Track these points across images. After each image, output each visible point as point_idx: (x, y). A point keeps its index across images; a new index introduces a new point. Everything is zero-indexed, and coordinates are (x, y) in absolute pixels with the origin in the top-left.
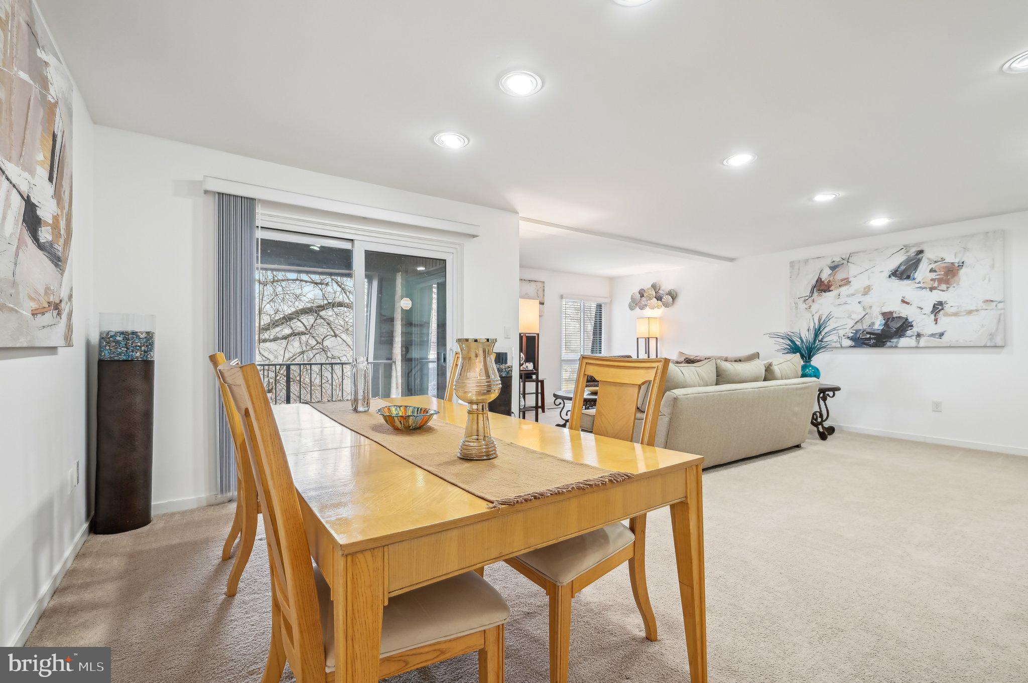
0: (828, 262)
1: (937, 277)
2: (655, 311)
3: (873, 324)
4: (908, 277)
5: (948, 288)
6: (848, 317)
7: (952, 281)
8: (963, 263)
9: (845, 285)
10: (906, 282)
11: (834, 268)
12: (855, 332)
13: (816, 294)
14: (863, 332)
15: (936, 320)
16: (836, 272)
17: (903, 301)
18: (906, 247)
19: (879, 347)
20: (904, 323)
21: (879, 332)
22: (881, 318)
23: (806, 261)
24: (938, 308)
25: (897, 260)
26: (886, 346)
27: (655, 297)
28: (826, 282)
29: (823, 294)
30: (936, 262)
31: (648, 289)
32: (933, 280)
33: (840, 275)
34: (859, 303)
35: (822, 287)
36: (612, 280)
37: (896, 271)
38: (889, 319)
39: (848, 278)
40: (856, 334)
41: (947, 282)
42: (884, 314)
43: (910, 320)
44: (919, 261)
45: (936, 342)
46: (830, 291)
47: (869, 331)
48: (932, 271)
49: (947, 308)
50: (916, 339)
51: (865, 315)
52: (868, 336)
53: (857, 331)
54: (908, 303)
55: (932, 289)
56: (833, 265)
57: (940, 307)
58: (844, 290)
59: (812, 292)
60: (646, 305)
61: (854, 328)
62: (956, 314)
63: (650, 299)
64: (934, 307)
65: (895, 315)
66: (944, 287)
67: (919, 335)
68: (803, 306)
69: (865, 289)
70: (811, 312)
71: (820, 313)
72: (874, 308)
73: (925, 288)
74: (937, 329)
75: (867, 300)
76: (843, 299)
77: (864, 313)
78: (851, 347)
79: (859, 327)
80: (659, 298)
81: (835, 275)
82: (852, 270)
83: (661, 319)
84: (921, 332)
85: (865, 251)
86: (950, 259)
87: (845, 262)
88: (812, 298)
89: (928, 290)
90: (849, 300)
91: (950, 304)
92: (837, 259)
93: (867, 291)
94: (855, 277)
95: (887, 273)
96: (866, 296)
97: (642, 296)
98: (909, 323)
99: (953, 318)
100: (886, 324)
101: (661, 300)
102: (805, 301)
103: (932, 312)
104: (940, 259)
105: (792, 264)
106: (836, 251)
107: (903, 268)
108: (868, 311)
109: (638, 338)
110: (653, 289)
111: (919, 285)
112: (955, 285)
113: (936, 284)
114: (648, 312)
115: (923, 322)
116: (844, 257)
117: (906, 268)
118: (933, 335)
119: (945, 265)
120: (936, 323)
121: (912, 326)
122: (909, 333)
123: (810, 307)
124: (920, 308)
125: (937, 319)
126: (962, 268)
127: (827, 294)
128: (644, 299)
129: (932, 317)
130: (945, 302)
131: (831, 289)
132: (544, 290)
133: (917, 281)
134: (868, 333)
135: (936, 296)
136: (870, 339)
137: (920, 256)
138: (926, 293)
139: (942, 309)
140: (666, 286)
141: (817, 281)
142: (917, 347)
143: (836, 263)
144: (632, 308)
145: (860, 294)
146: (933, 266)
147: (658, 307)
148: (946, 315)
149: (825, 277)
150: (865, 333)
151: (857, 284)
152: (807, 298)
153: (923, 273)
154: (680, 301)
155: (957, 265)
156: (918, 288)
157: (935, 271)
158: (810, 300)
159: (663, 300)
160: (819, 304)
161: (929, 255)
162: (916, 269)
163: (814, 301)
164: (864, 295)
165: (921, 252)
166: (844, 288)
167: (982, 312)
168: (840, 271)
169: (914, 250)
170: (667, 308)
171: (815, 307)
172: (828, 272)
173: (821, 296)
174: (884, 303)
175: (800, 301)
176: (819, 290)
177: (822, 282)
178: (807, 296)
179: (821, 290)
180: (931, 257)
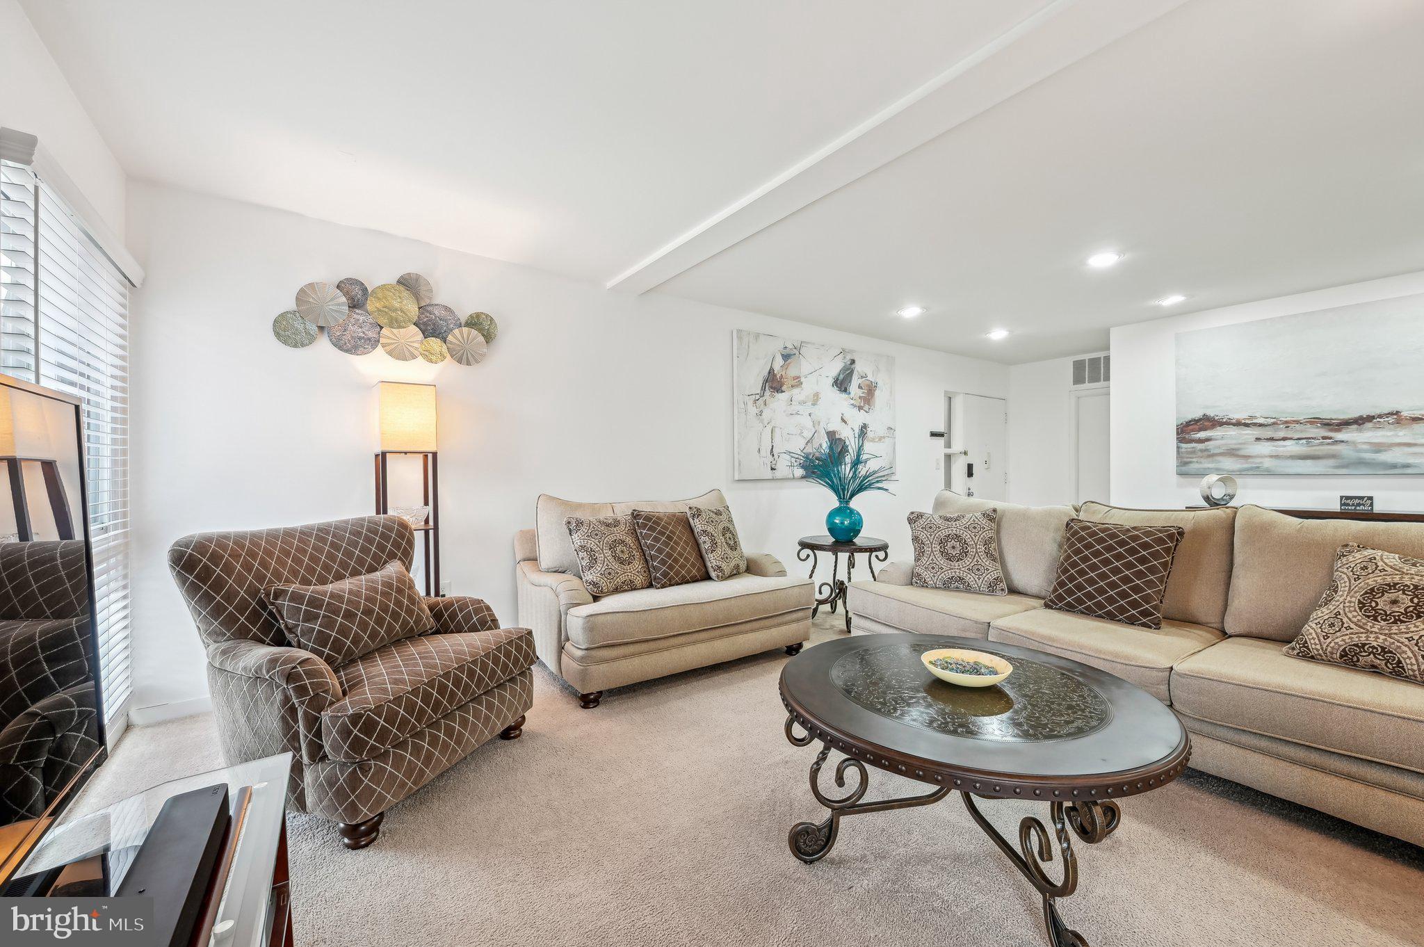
0: (776, 347)
1: (863, 395)
3: (820, 446)
4: (845, 390)
5: (869, 409)
6: (800, 434)
7: (871, 402)
8: (876, 383)
9: (797, 386)
10: (844, 395)
11: (786, 357)
12: (805, 456)
13: (768, 393)
14: (813, 457)
16: (789, 364)
17: (843, 420)
18: (844, 352)
20: (842, 447)
22: (826, 438)
23: (756, 336)
24: (863, 430)
25: (835, 368)
27: (416, 323)
28: (778, 377)
29: (776, 394)
30: (861, 377)
31: (382, 287)
32: (860, 397)
33: (792, 372)
34: (809, 415)
35: (773, 383)
37: (837, 379)
38: (833, 440)
39: (799, 377)
41: (868, 402)
42: (828, 433)
43: (846, 443)
44: (852, 372)
46: (783, 392)
47: (817, 455)
48: (860, 387)
49: (870, 434)
51: (814, 433)
53: (808, 455)
54: (845, 422)
55: (859, 408)
56: (785, 352)
57: (865, 430)
58: (796, 394)
59: (763, 389)
61: (805, 451)
62: (873, 440)
63: (394, 324)
64: (861, 429)
65: (837, 437)
66: (866, 408)
68: (753, 410)
69: (814, 396)
70: (762, 421)
71: (773, 424)
72: (820, 424)
73: (856, 406)
75: (815, 412)
76: (796, 407)
77: (813, 431)
78: (801, 478)
79: (809, 450)
80: (433, 330)
81: (787, 368)
82: (803, 366)
85: (814, 344)
86: (870, 376)
87: (797, 352)
88: (764, 398)
89: (857, 408)
90: (801, 408)
91: (871, 428)
92: (789, 346)
93: (816, 399)
94: (806, 376)
95: (831, 381)
96: (815, 406)
97: (354, 304)
100: (831, 448)
101: (440, 338)
102: (755, 401)
104: (863, 375)
105: (740, 335)
106: (791, 333)
107: (841, 377)
108: (816, 428)
109: (381, 454)
110: (404, 293)
111: (852, 402)
112: (872, 408)
113: (862, 403)
114: (377, 364)
116: (794, 344)
117: (844, 378)
119: (867, 382)
123: (761, 412)
124: (851, 428)
126: (876, 390)
127: (780, 396)
128: (361, 316)
130: (868, 425)
131: (783, 388)
133: (852, 395)
134: (816, 458)
135: (861, 417)
137: (853, 366)
138: (856, 412)
140: (456, 297)
141: (769, 373)
143: (787, 351)
144: (291, 340)
145: (810, 403)
146: (860, 381)
147: (427, 357)
148: (868, 441)
149: (777, 368)
151: (809, 386)
152: (758, 397)
153: (854, 388)
155: (873, 385)
156: (851, 404)
157: (862, 388)
158: (761, 402)
159: (450, 338)
160: (771, 409)
161: (859, 368)
162: (850, 382)
163: (765, 404)
164: (813, 405)
165: (853, 362)
166: (796, 391)
167: (887, 439)
168: (792, 364)
169: (849, 357)
170: (464, 367)
171: (767, 414)
172: (779, 362)
173: (773, 397)
174: (829, 419)
175: (750, 403)
176: (772, 388)
177: (775, 375)
178: (758, 394)
179: (775, 389)
180: (859, 370)
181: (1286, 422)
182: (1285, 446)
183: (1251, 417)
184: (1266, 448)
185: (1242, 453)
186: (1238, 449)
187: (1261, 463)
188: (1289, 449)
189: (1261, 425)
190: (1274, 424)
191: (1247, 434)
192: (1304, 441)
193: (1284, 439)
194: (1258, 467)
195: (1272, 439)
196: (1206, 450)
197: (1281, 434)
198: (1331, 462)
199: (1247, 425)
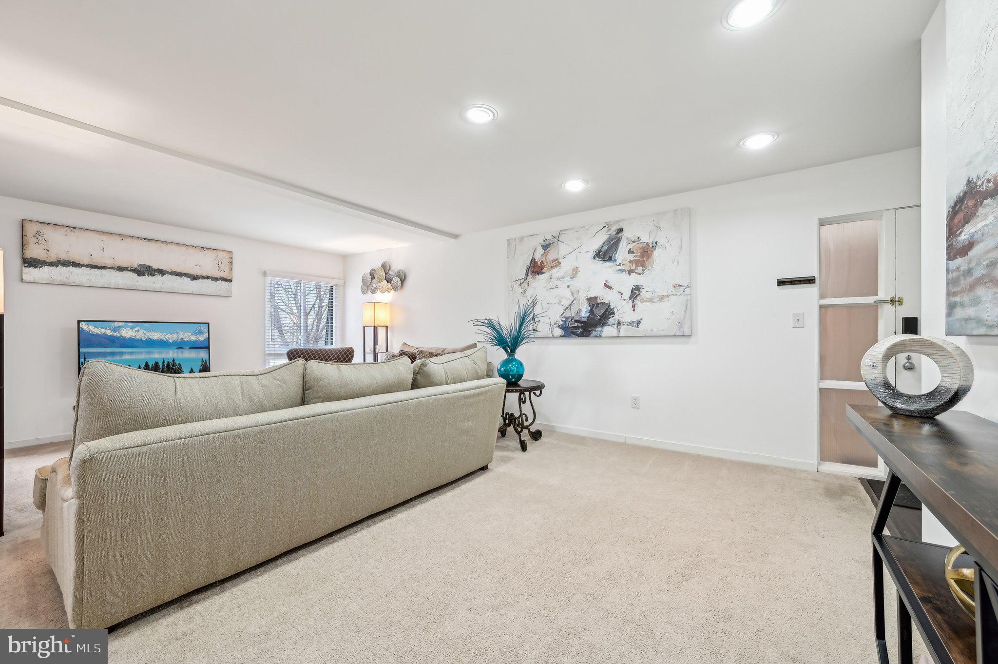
0: (540, 240)
1: (635, 259)
2: (385, 296)
3: (580, 310)
4: (610, 259)
5: (643, 271)
6: (558, 303)
7: (647, 263)
8: (656, 243)
9: (556, 266)
10: (608, 264)
11: (546, 247)
12: (564, 319)
13: (530, 276)
14: (572, 319)
15: (634, 307)
16: (548, 252)
17: (606, 286)
18: (608, 225)
19: (586, 337)
20: (607, 309)
21: (585, 320)
22: (586, 303)
23: (522, 239)
24: (636, 292)
25: (599, 241)
26: (591, 336)
27: (385, 279)
28: (539, 263)
29: (537, 276)
30: (633, 242)
31: (378, 269)
32: (631, 262)
33: (552, 256)
34: (568, 287)
35: (535, 268)
36: (345, 258)
37: (600, 251)
38: (594, 305)
39: (557, 260)
40: (565, 322)
41: (643, 264)
42: (589, 299)
43: (612, 307)
44: (619, 240)
45: (633, 331)
46: (543, 273)
47: (576, 318)
48: (630, 252)
49: (644, 294)
50: (617, 328)
51: (574, 300)
52: (576, 324)
53: (567, 318)
54: (610, 288)
55: (630, 272)
56: (545, 244)
57: (637, 292)
58: (556, 273)
59: (527, 274)
60: (377, 288)
61: (563, 316)
62: (650, 300)
63: (381, 281)
64: (632, 292)
65: (599, 301)
66: (640, 270)
67: (619, 324)
68: (519, 290)
69: (573, 271)
70: (526, 297)
72: (581, 292)
73: (625, 271)
74: (634, 317)
75: (574, 283)
76: (554, 283)
77: (572, 299)
78: (561, 336)
79: (568, 314)
80: (389, 281)
81: (546, 256)
82: (561, 250)
83: (391, 305)
84: (622, 320)
85: (573, 229)
86: (645, 239)
87: (556, 240)
88: (527, 281)
89: (627, 273)
90: (559, 283)
91: (646, 289)
92: (549, 237)
93: (575, 272)
94: (564, 257)
95: (592, 254)
96: (574, 279)
97: (373, 278)
98: (611, 310)
99: (648, 304)
100: (591, 311)
101: (391, 283)
102: (521, 284)
103: (630, 298)
104: (637, 239)
105: (509, 242)
106: (547, 228)
107: (605, 248)
108: (575, 296)
109: (364, 327)
110: (383, 270)
111: (619, 268)
112: (649, 268)
113: (633, 267)
114: (379, 297)
115: (623, 311)
116: (554, 235)
117: (608, 248)
118: (631, 324)
119: (641, 245)
120: (634, 310)
121: (613, 313)
122: (611, 321)
123: (525, 290)
124: (620, 292)
125: (635, 305)
126: (655, 249)
127: (541, 276)
128: (375, 281)
129: (631, 302)
130: (642, 286)
131: (543, 271)
132: (232, 262)
133: (618, 263)
134: (576, 321)
135: (633, 280)
136: (577, 328)
137: (620, 235)
138: (625, 276)
139: (639, 294)
140: (396, 266)
141: (531, 262)
142: (618, 337)
143: (547, 242)
144: (363, 293)
145: (569, 277)
146: (631, 246)
147: (388, 291)
148: (642, 301)
149: (538, 257)
150: (573, 320)
151: (566, 265)
152: (522, 281)
153: (622, 254)
154: (409, 283)
155: (651, 246)
156: (619, 270)
157: (633, 252)
158: (525, 283)
160: (533, 288)
161: (627, 234)
162: (616, 250)
163: (528, 285)
164: (572, 278)
165: (620, 230)
166: (555, 270)
167: (673, 298)
168: (551, 251)
169: (614, 228)
171: (530, 292)
172: (540, 251)
173: (534, 278)
174: (590, 287)
175: (517, 285)
176: (533, 272)
177: (536, 263)
178: (523, 279)
179: (535, 272)
180: (629, 236)
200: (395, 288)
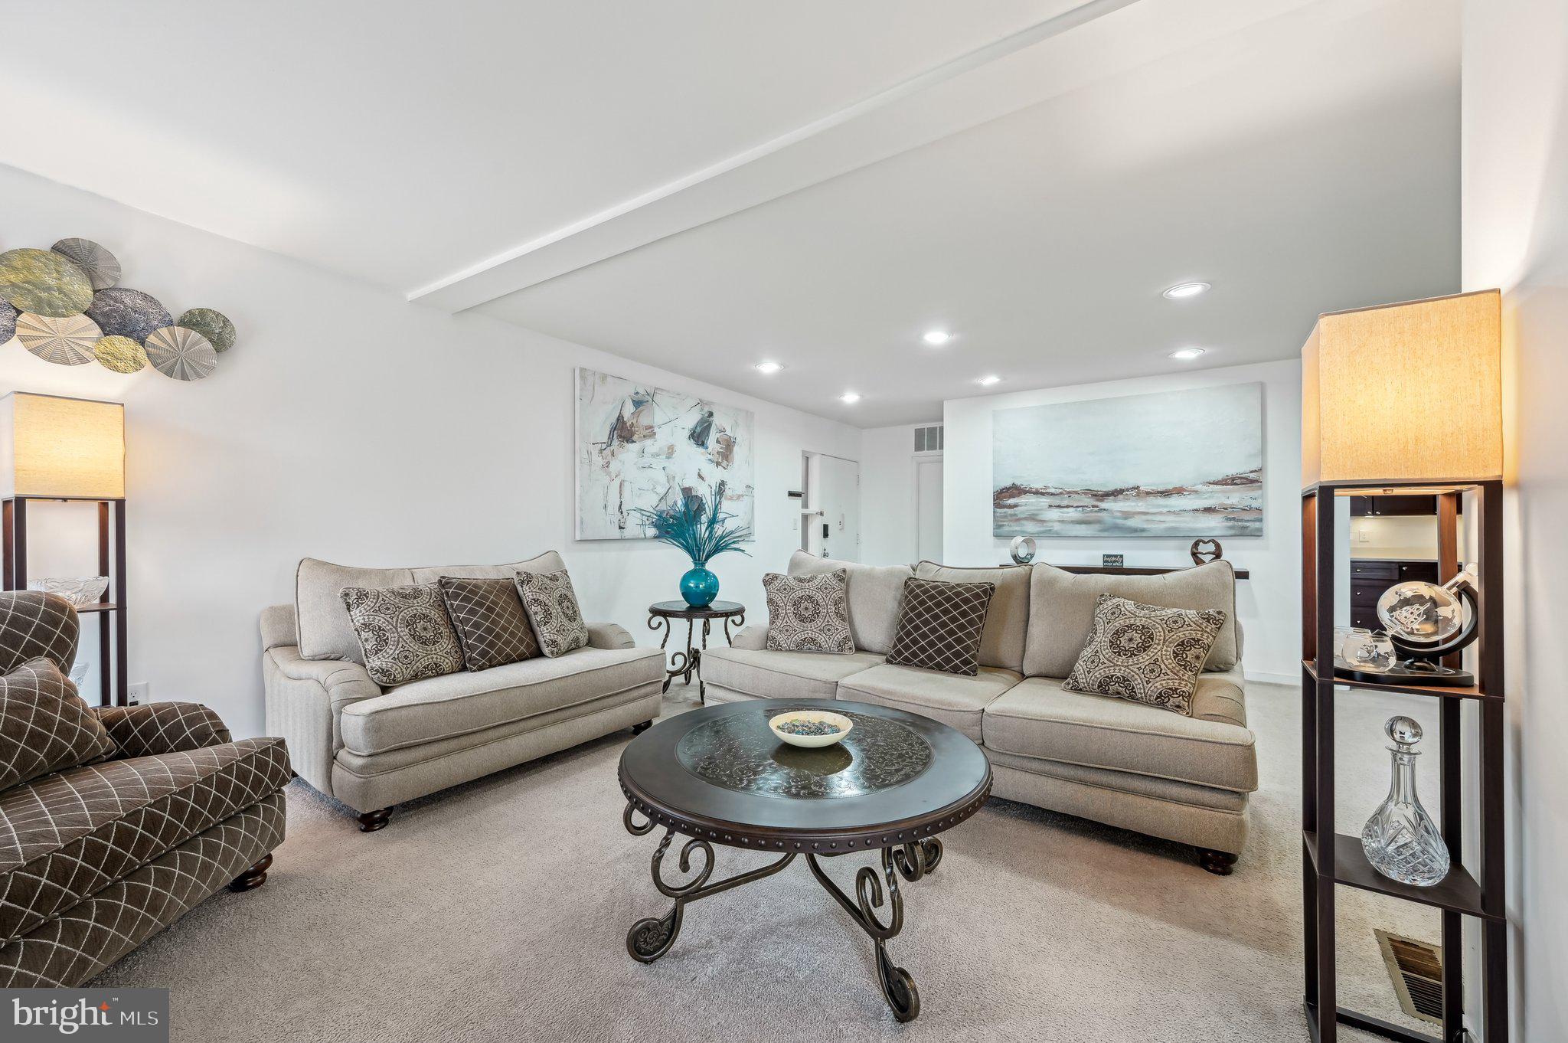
0: (627, 391)
1: (721, 450)
2: (92, 376)
3: (675, 503)
4: (703, 444)
5: (727, 466)
6: (652, 490)
7: (729, 458)
8: (735, 439)
9: (650, 436)
10: (701, 450)
11: (638, 404)
12: (659, 513)
13: (616, 442)
14: (667, 515)
15: (721, 504)
16: (641, 411)
17: (700, 476)
22: (681, 495)
23: (602, 378)
24: (721, 487)
25: (691, 420)
27: (92, 312)
28: (628, 425)
29: (625, 444)
32: (718, 453)
33: (644, 420)
34: (663, 469)
35: (623, 432)
37: (694, 432)
38: (689, 497)
39: (651, 427)
41: (727, 458)
42: (683, 490)
43: (703, 501)
44: (710, 425)
46: (633, 442)
47: (671, 513)
49: (728, 492)
51: (669, 489)
52: (671, 521)
53: (661, 513)
54: (703, 479)
55: (717, 464)
56: (636, 398)
58: (648, 445)
59: (611, 438)
61: (658, 508)
62: (731, 499)
64: (719, 487)
65: (694, 494)
66: (725, 463)
68: (599, 461)
69: (668, 448)
70: (609, 474)
71: (621, 477)
72: (675, 480)
73: (714, 461)
75: (670, 466)
76: (647, 460)
77: (667, 486)
78: (655, 538)
79: (663, 507)
81: (638, 416)
82: (658, 416)
85: (668, 391)
86: (728, 431)
87: (650, 399)
88: (612, 448)
89: (715, 464)
90: (654, 462)
91: (729, 485)
92: (641, 391)
93: (670, 452)
94: (660, 426)
96: (670, 459)
100: (686, 505)
102: (601, 451)
103: (718, 494)
105: (583, 373)
106: (644, 378)
107: (699, 429)
108: (671, 483)
111: (710, 457)
112: (731, 464)
113: (720, 459)
116: (647, 390)
119: (725, 437)
123: (608, 463)
124: (709, 486)
126: (734, 445)
127: (631, 446)
130: (726, 482)
131: (634, 438)
133: (710, 450)
135: (719, 474)
137: (711, 419)
138: (713, 467)
139: (724, 490)
140: (162, 281)
141: (618, 420)
143: (639, 397)
145: (664, 456)
148: (727, 499)
149: (627, 416)
151: (662, 439)
152: (604, 446)
155: (731, 440)
156: (709, 459)
157: (720, 443)
158: (608, 452)
159: (151, 338)
160: (621, 461)
161: (717, 421)
162: (708, 435)
163: (613, 455)
164: (668, 458)
165: (711, 414)
166: (648, 442)
167: (745, 498)
168: (645, 411)
169: (706, 409)
170: (176, 383)
171: (614, 466)
172: (629, 409)
173: (622, 447)
174: (685, 474)
175: (595, 450)
176: (621, 436)
177: (624, 423)
178: (604, 443)
179: (624, 438)
180: (718, 424)
181: (1069, 493)
182: (1068, 513)
183: (1046, 487)
184: (1055, 514)
185: (1040, 517)
186: (1037, 515)
187: (1052, 526)
188: (1069, 515)
189: (1052, 494)
190: (1061, 493)
191: (1043, 502)
192: (1080, 509)
193: (1068, 507)
194: (1050, 530)
195: (1059, 506)
196: (1015, 515)
197: (1066, 503)
198: (1097, 526)
199: (1043, 494)
200: (174, 367)
